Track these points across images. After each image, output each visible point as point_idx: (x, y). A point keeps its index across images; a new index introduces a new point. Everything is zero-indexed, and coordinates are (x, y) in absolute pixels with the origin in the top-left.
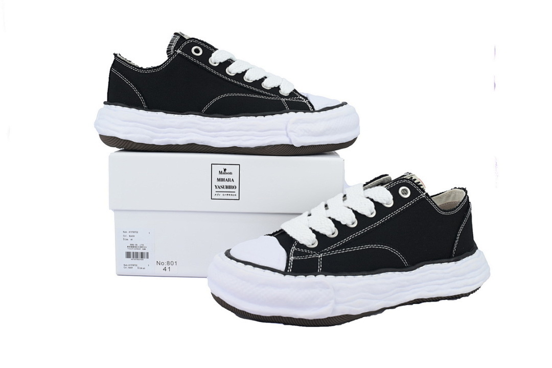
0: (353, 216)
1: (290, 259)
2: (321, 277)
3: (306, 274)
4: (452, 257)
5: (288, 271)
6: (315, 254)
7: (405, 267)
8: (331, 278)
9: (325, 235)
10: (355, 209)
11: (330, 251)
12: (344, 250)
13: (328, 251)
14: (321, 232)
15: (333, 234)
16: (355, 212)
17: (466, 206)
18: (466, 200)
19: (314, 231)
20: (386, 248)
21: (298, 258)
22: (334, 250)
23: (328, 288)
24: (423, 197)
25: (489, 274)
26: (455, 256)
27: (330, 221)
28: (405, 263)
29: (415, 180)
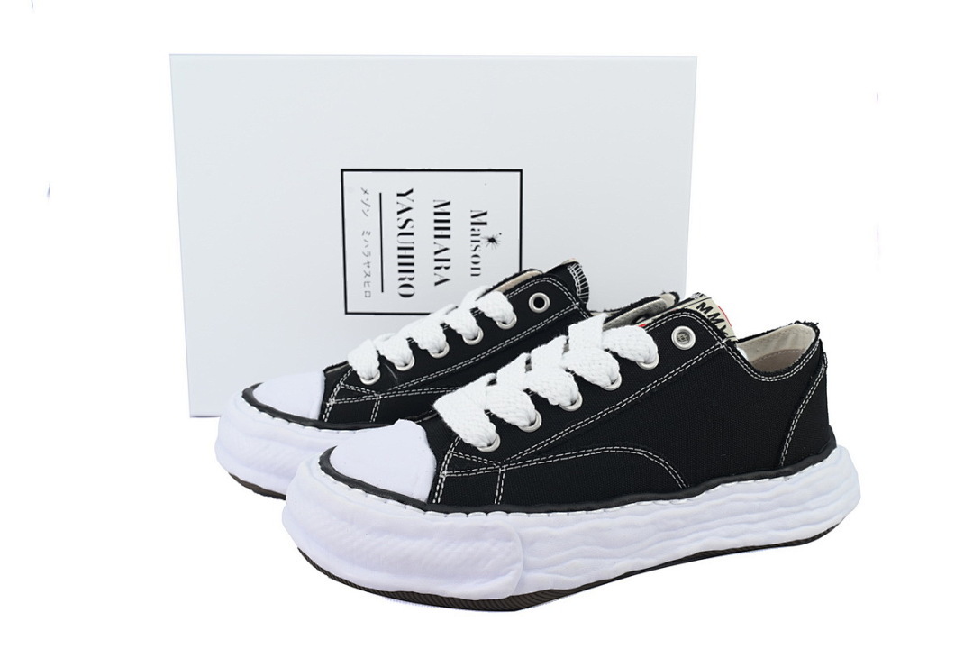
0: (575, 387)
1: (441, 476)
2: (498, 518)
3: (468, 509)
4: (780, 467)
5: (434, 501)
6: (491, 465)
7: (678, 489)
8: (518, 518)
9: (516, 427)
10: (579, 373)
11: (524, 459)
12: (552, 459)
13: (520, 460)
14: (508, 419)
15: (532, 424)
16: (579, 380)
17: (816, 360)
18: (815, 349)
19: (493, 418)
20: (640, 452)
21: (457, 474)
22: (531, 457)
23: (509, 540)
24: (721, 347)
25: (857, 498)
26: (785, 465)
27: (527, 398)
28: (680, 481)
29: (710, 308)
